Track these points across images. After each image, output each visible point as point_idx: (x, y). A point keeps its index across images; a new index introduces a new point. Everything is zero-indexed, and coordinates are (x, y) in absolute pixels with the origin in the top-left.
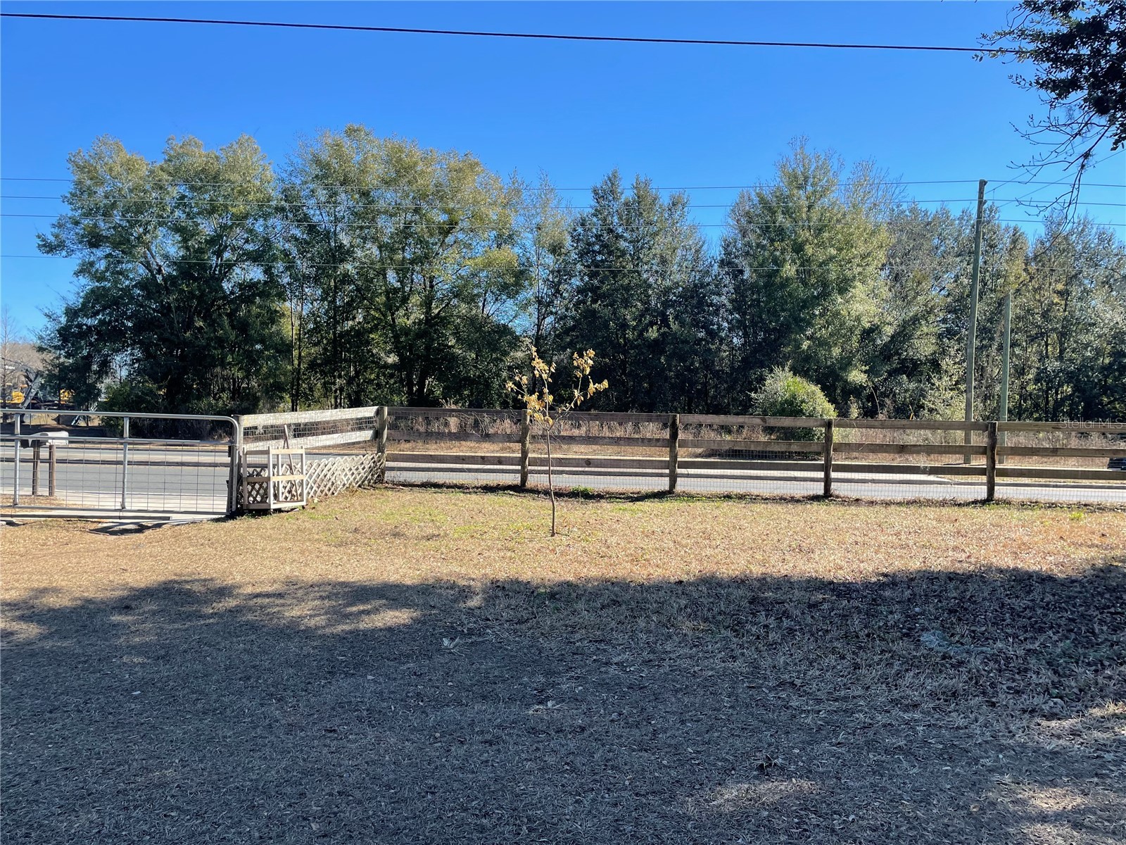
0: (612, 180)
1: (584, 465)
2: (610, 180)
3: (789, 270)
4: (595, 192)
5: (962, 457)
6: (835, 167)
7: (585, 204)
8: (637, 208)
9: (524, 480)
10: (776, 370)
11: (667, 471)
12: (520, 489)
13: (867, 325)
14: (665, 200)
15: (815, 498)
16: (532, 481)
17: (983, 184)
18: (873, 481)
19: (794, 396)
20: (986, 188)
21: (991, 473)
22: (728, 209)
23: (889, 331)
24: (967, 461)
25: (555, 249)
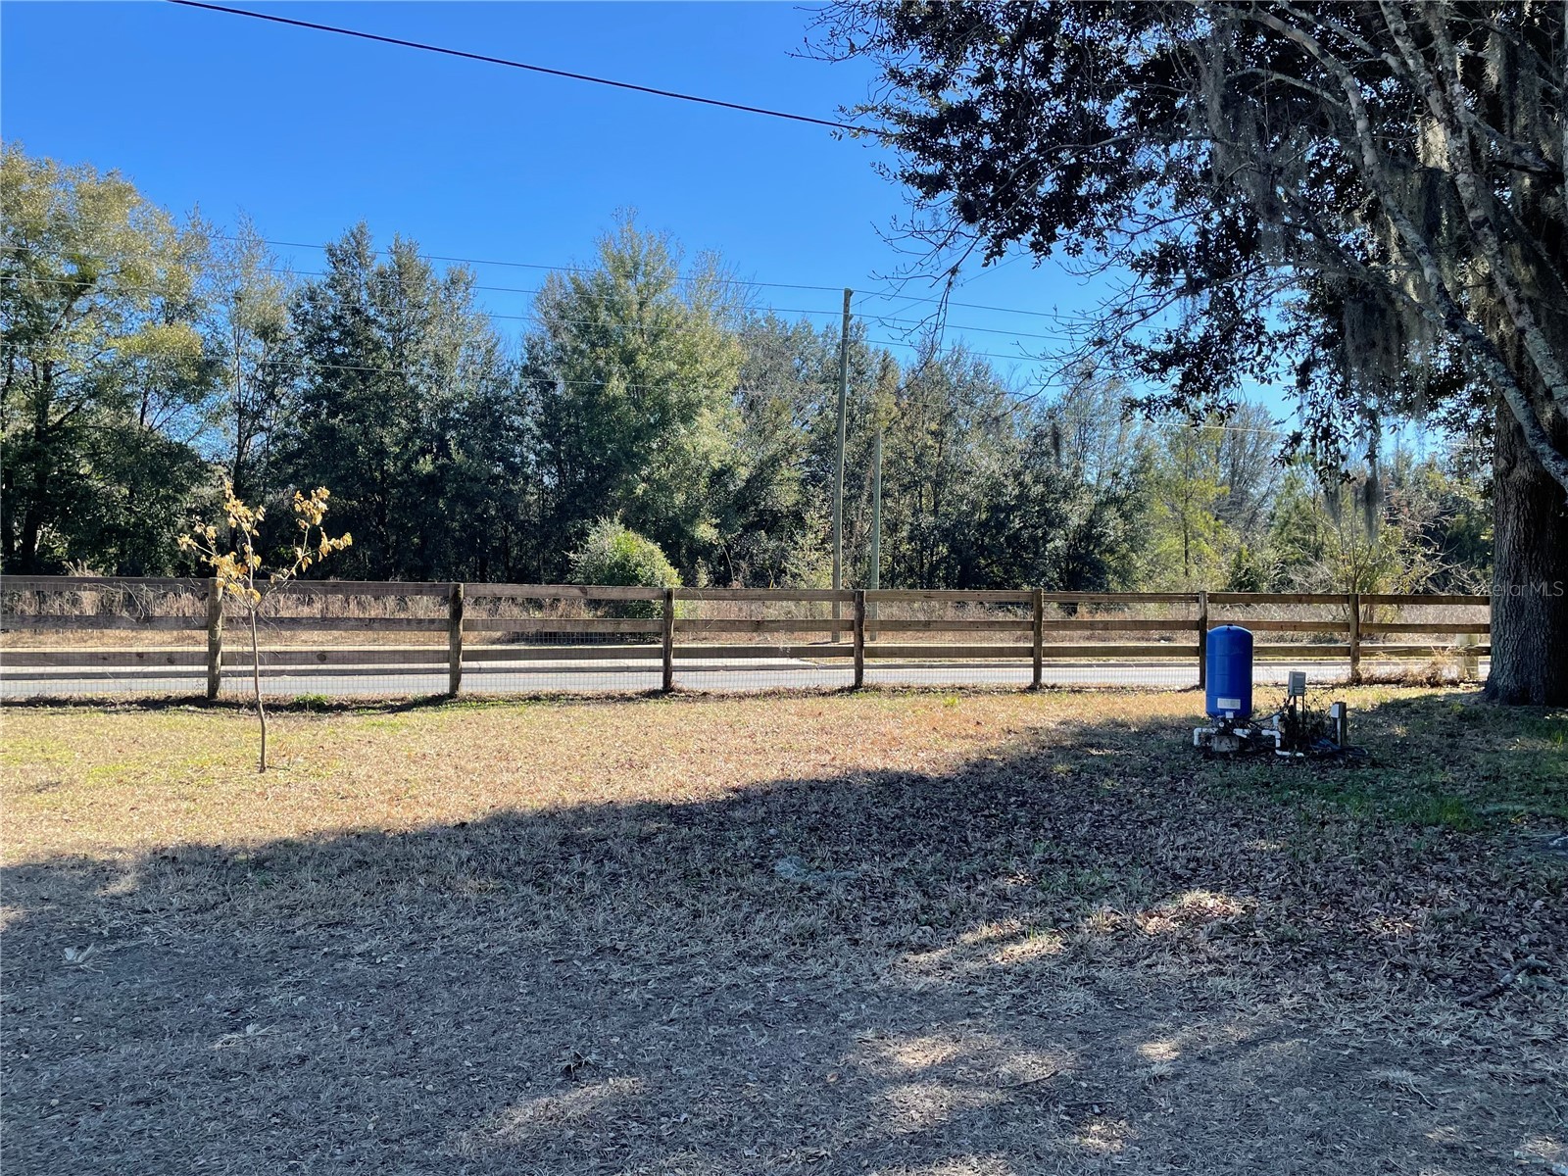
0: (358, 238)
1: (316, 660)
2: (355, 238)
3: (617, 387)
4: (331, 252)
5: (830, 634)
6: (673, 255)
7: (316, 270)
8: (395, 283)
9: (213, 687)
10: (602, 521)
11: (447, 665)
12: (207, 702)
13: (717, 466)
14: (440, 274)
15: (652, 694)
16: (228, 688)
17: (848, 293)
18: (726, 668)
19: (626, 558)
20: (853, 299)
21: (859, 652)
22: (533, 296)
23: (744, 473)
24: (835, 639)
25: (266, 332)
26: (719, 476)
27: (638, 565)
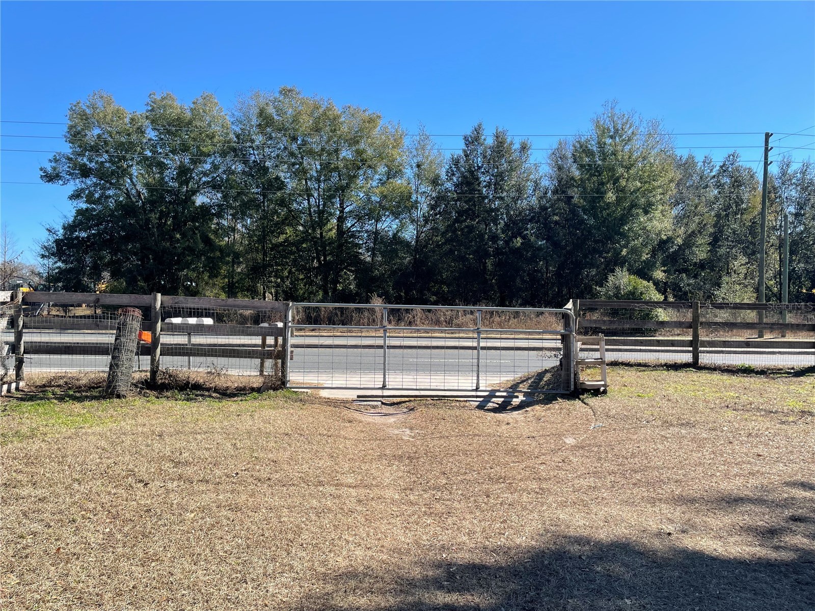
0: (478, 130)
2: (476, 130)
3: (611, 197)
4: (466, 138)
6: (637, 123)
7: (457, 148)
8: (500, 148)
9: (696, 358)
10: (618, 269)
13: (664, 238)
14: (517, 146)
17: (768, 136)
19: (635, 288)
20: (771, 139)
23: (680, 241)
25: (435, 182)
26: (663, 244)
27: (642, 293)
